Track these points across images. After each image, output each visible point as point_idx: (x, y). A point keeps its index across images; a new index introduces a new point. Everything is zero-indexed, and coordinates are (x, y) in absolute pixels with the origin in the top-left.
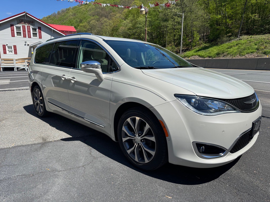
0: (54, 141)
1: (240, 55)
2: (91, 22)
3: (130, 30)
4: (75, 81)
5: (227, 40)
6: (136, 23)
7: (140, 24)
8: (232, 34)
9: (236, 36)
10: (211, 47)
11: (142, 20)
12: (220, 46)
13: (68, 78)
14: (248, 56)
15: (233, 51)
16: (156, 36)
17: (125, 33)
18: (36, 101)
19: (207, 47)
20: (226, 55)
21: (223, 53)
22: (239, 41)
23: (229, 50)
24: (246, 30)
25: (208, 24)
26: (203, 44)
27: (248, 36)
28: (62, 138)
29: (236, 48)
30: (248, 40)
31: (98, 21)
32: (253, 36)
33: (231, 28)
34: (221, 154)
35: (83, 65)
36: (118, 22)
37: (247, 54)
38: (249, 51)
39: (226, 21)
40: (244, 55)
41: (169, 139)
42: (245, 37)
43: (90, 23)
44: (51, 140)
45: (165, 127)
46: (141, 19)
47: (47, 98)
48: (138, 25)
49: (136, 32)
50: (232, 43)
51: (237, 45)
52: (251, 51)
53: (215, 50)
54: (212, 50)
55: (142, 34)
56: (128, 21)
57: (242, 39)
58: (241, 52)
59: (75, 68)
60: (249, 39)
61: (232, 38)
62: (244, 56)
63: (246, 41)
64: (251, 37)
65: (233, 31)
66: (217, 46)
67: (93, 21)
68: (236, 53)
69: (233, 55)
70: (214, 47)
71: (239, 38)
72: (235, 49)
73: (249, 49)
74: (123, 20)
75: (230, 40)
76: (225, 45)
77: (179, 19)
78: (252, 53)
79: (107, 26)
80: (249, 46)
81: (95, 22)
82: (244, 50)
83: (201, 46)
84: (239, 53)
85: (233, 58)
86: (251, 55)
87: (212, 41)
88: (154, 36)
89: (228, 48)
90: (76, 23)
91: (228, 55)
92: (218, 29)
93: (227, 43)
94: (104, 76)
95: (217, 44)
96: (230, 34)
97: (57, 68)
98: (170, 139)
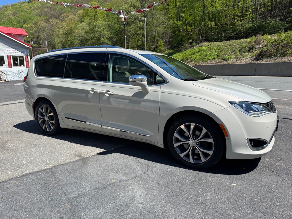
0: (91, 156)
1: (202, 61)
2: (38, 24)
3: (87, 34)
4: (110, 95)
5: (189, 47)
6: (94, 27)
7: (98, 27)
8: (193, 40)
9: (197, 43)
10: (175, 53)
11: (101, 24)
12: (184, 53)
13: (100, 92)
14: (211, 62)
15: (196, 58)
16: (116, 41)
17: (82, 36)
18: (42, 118)
19: (171, 53)
20: (190, 62)
21: (187, 59)
22: (200, 47)
23: (192, 56)
24: (205, 37)
25: (170, 30)
26: (167, 51)
27: (208, 43)
28: (97, 153)
29: (199, 54)
30: (208, 46)
31: (46, 22)
32: (212, 43)
33: (191, 35)
34: (264, 146)
35: (130, 79)
36: (73, 24)
37: (209, 60)
38: (211, 57)
39: (186, 27)
40: (207, 61)
41: (228, 139)
42: (206, 43)
43: (36, 25)
44: (88, 156)
45: (224, 129)
46: (100, 22)
47: (62, 114)
48: (97, 29)
49: (94, 37)
50: (194, 50)
51: (199, 51)
52: (213, 58)
53: (179, 57)
54: (177, 57)
55: (103, 39)
56: (84, 23)
57: (203, 46)
58: (204, 58)
59: (107, 81)
60: (210, 46)
61: (194, 44)
62: (206, 63)
63: (207, 48)
64: (211, 44)
65: (193, 38)
66: (181, 52)
67: (41, 22)
68: (199, 59)
69: (196, 61)
70: (178, 54)
71: (201, 45)
72: (197, 56)
73: (210, 56)
74: (78, 22)
75: (192, 47)
76: (189, 52)
77: (141, 24)
78: (213, 59)
79: (59, 28)
80: (210, 53)
81: (43, 24)
82: (206, 56)
83: (165, 52)
84: (202, 59)
85: (197, 64)
86: (213, 61)
87: (175, 47)
88: (115, 41)
89: (191, 55)
90: (18, 24)
91: (192, 62)
92: (179, 35)
93: (190, 50)
94: (150, 88)
95: (180, 51)
96: (191, 40)
97: (80, 81)
98: (230, 139)
